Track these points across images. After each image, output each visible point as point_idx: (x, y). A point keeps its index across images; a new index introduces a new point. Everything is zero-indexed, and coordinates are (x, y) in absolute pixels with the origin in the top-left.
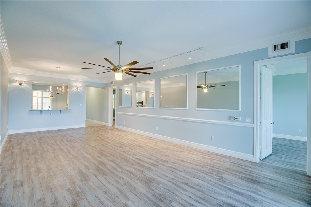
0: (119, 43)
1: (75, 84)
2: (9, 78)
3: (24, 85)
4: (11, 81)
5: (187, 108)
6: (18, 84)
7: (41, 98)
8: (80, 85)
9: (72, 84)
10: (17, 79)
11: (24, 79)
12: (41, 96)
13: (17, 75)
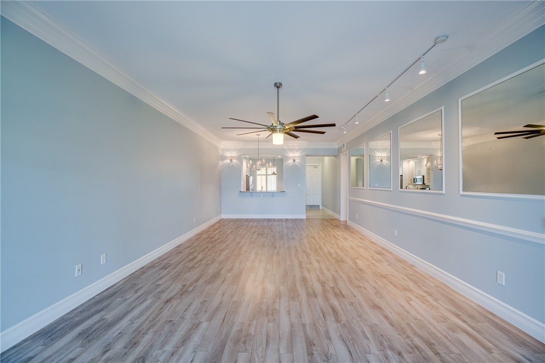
0: (278, 86)
1: (291, 155)
2: (222, 155)
3: (234, 161)
4: (223, 158)
5: (444, 192)
6: (229, 161)
7: (265, 176)
8: (297, 155)
9: (287, 155)
10: (228, 154)
11: (234, 154)
12: (265, 173)
13: (228, 150)
